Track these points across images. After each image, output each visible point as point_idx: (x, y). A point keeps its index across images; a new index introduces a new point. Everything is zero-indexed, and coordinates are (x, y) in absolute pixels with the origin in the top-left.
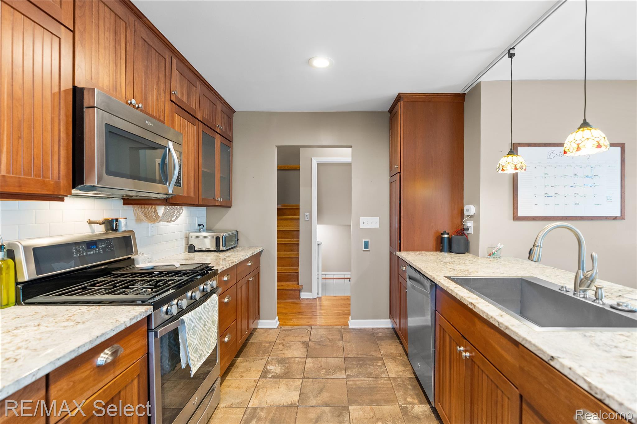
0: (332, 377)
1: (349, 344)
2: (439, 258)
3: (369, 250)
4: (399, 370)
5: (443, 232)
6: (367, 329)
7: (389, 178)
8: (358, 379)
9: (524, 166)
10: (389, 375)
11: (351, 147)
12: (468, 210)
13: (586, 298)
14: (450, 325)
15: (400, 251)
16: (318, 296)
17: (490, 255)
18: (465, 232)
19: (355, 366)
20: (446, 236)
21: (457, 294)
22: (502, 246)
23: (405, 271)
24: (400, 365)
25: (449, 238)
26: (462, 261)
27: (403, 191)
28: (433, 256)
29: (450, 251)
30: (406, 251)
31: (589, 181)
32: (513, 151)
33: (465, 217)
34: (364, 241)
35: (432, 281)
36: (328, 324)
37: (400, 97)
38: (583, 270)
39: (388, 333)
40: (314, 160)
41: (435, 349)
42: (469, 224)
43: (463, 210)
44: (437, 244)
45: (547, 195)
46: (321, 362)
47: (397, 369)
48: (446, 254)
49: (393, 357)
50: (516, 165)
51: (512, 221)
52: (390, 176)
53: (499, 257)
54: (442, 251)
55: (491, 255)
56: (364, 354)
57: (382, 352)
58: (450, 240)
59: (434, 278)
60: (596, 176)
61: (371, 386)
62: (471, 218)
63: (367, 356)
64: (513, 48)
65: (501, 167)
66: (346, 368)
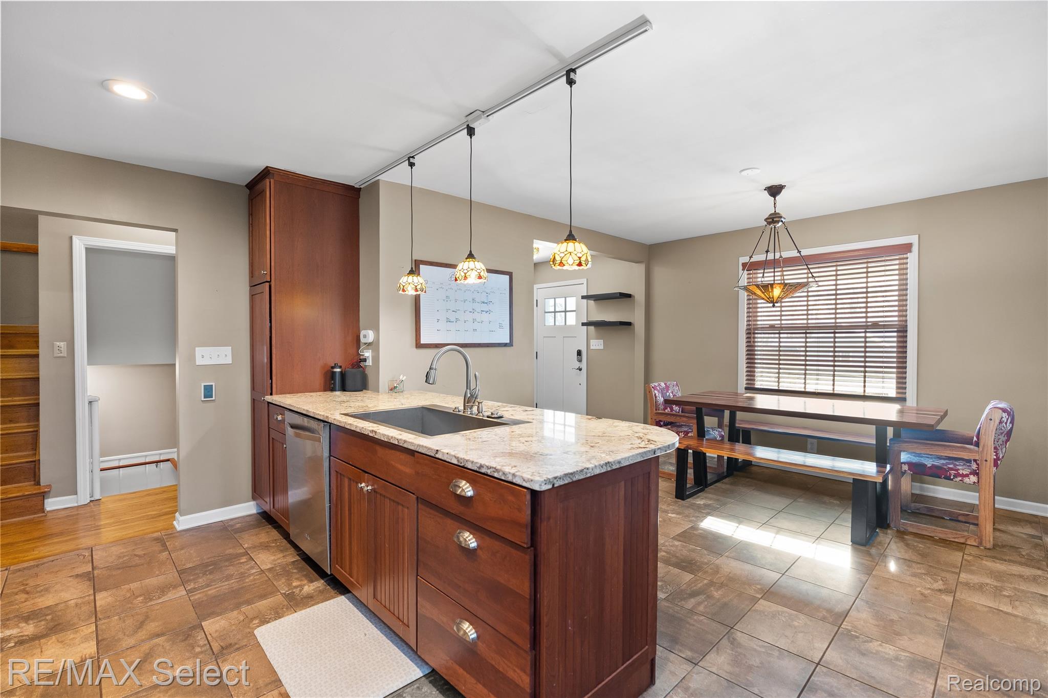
0: (160, 601)
1: (183, 552)
2: (331, 398)
3: (214, 398)
4: (276, 558)
5: (334, 365)
6: (213, 525)
7: (248, 288)
8: (209, 588)
9: (424, 288)
10: (262, 568)
11: (175, 230)
12: (365, 336)
13: (472, 414)
14: (350, 466)
15: (271, 394)
16: (92, 499)
17: (391, 390)
18: (362, 364)
19: (201, 575)
20: (338, 370)
21: (356, 427)
22: (405, 377)
23: (283, 421)
24: (277, 552)
25: (341, 372)
26: (359, 398)
27: (275, 309)
28: (321, 397)
29: (344, 389)
30: (281, 394)
31: (485, 307)
32: (414, 271)
33: (361, 344)
34: (204, 386)
35: (324, 421)
36: (131, 535)
37: (266, 173)
38: (470, 389)
39: (250, 521)
40: (78, 241)
41: (330, 503)
42: (367, 354)
43: (360, 336)
44: (325, 382)
45: (448, 321)
46: (130, 589)
47: (273, 558)
48: (338, 393)
49: (265, 547)
50: (416, 286)
51: (415, 348)
52: (250, 284)
53: (401, 391)
54: (333, 390)
55: (393, 389)
56: (215, 557)
57: (246, 546)
58: (343, 375)
59: (327, 417)
60: (491, 303)
61: (234, 588)
62: (369, 347)
63: (220, 558)
64: (413, 157)
65: (402, 287)
66: (183, 583)
